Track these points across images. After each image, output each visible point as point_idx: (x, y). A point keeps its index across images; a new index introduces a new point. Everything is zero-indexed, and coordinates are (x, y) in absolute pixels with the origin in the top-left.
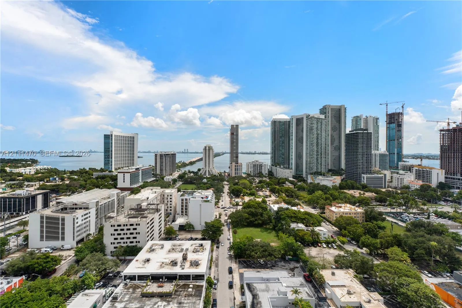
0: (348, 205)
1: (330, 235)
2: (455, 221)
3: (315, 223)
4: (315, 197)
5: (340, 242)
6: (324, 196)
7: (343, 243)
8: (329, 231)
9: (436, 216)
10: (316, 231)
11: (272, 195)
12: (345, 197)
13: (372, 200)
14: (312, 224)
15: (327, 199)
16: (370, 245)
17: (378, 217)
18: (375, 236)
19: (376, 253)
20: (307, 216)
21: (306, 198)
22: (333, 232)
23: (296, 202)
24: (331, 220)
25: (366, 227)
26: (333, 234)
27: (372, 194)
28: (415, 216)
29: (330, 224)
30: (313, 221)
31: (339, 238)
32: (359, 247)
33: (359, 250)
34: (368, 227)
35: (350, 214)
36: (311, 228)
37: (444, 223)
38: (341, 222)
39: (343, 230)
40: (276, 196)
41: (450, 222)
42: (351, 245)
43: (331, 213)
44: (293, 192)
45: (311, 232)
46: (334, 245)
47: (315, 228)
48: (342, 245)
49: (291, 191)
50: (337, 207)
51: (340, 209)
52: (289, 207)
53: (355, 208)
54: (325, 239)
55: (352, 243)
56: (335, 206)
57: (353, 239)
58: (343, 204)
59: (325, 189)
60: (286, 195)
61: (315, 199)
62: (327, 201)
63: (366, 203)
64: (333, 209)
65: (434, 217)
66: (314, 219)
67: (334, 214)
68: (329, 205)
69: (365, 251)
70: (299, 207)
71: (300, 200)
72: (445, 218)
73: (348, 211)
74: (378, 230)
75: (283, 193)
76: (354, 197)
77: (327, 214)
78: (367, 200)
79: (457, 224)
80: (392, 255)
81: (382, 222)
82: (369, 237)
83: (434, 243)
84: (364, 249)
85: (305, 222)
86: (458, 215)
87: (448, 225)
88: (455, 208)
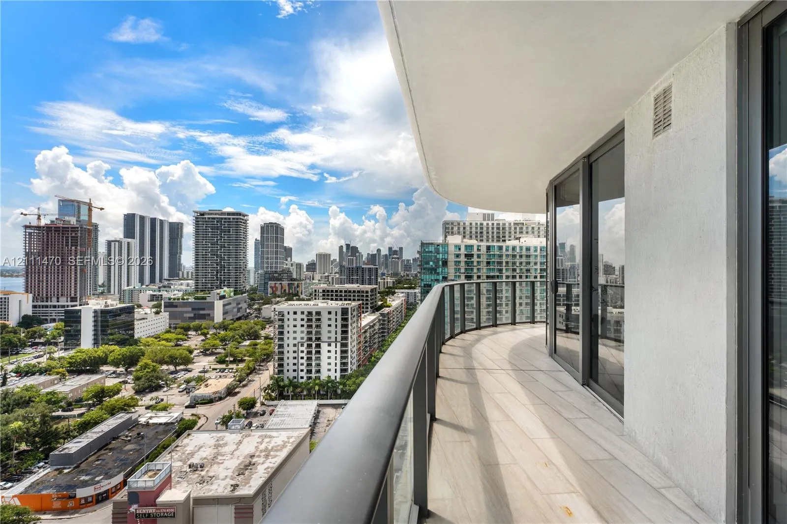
2: (49, 374)
9: (18, 375)
37: (32, 383)
41: (43, 379)
65: (15, 378)
72: (33, 374)
79: (53, 377)
83: (16, 425)
86: (53, 363)
87: (39, 384)
88: (49, 353)
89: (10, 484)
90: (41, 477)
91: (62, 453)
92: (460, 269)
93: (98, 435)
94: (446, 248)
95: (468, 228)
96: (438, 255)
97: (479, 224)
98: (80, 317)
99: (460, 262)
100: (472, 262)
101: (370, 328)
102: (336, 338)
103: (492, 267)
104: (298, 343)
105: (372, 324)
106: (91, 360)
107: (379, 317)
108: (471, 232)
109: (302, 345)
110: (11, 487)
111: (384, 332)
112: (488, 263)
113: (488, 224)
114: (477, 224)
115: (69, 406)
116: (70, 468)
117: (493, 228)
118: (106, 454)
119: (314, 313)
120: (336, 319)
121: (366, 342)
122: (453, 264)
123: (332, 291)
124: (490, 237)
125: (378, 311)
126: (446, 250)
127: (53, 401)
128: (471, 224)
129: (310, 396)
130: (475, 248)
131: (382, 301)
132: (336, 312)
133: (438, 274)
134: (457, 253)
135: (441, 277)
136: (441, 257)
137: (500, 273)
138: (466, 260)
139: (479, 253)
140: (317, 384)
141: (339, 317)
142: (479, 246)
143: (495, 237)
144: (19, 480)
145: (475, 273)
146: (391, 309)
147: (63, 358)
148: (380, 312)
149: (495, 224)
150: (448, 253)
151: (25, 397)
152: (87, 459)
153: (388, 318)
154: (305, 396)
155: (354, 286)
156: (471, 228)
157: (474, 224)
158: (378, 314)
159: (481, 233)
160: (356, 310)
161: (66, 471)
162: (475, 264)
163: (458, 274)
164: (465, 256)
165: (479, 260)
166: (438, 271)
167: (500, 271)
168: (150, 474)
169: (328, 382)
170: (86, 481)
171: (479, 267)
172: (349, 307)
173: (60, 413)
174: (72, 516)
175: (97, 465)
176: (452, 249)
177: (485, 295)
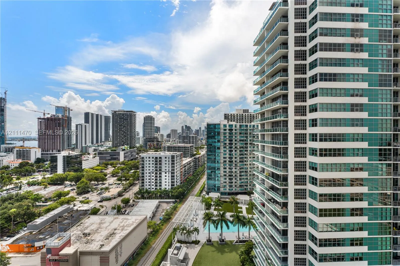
2: (40, 186)
9: (28, 185)
28: (9, 192)
41: (36, 187)
72: (35, 185)
79: (41, 187)
83: (13, 210)
86: (44, 180)
87: (34, 190)
88: (44, 175)
89: (9, 238)
90: (22, 236)
91: (33, 224)
92: (226, 136)
93: (52, 216)
94: (219, 126)
95: (236, 117)
96: (215, 130)
97: (241, 115)
98: (57, 159)
99: (226, 133)
100: (232, 133)
101: (188, 164)
102: (169, 169)
103: (242, 135)
104: (151, 172)
105: (189, 163)
106: (60, 179)
107: (193, 159)
108: (237, 119)
109: (153, 173)
111: (196, 167)
112: (240, 133)
113: (245, 115)
114: (240, 115)
115: (46, 200)
116: (36, 231)
117: (248, 117)
118: (55, 224)
119: (158, 158)
120: (169, 161)
121: (185, 171)
122: (223, 134)
123: (172, 147)
124: (247, 121)
125: (193, 156)
126: (219, 127)
127: (37, 198)
128: (237, 115)
129: (156, 198)
130: (234, 126)
131: (196, 152)
132: (169, 157)
133: (215, 139)
134: (224, 128)
135: (216, 141)
136: (217, 131)
137: (247, 138)
138: (229, 132)
139: (236, 128)
140: (159, 192)
141: (170, 160)
142: (236, 125)
143: (249, 121)
144: (13, 236)
145: (234, 138)
146: (200, 155)
147: (49, 178)
148: (194, 157)
149: (249, 115)
150: (220, 129)
151: (26, 196)
152: (45, 227)
153: (199, 160)
154: (153, 197)
155: (182, 145)
156: (237, 117)
157: (239, 115)
158: (193, 158)
159: (242, 119)
160: (179, 156)
161: (34, 233)
162: (234, 134)
163: (225, 139)
164: (229, 130)
165: (236, 132)
166: (215, 138)
167: (247, 137)
168: (60, 238)
169: (164, 191)
170: (41, 238)
171: (236, 135)
172: (175, 155)
173: (42, 204)
174: (32, 256)
175: (49, 230)
176: (222, 126)
177: (239, 149)
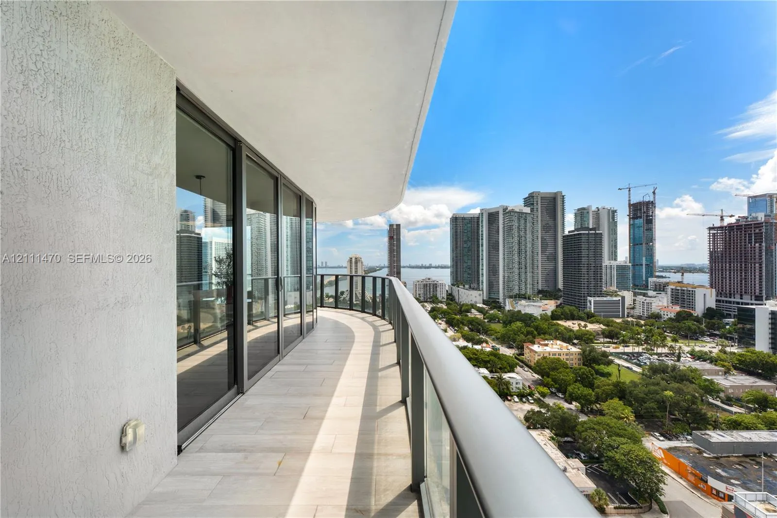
0: (559, 342)
1: (527, 384)
2: (715, 365)
3: (505, 368)
4: (511, 331)
5: (540, 394)
6: (524, 330)
7: (544, 395)
8: (527, 380)
9: (692, 357)
10: (505, 378)
11: (448, 329)
12: (556, 331)
13: (598, 334)
14: (500, 368)
15: (528, 333)
16: (580, 398)
17: (600, 360)
18: (591, 386)
19: (589, 409)
20: (492, 358)
21: (499, 332)
22: (533, 381)
23: (482, 338)
24: (532, 364)
25: (578, 373)
26: (532, 384)
27: (599, 326)
28: (661, 358)
29: (530, 370)
30: (501, 364)
31: (538, 388)
32: (566, 401)
33: (566, 405)
34: (580, 373)
35: (560, 355)
36: (497, 374)
37: (697, 367)
38: (544, 366)
39: (545, 377)
40: (455, 330)
41: (707, 366)
42: (556, 399)
43: (532, 354)
44: (479, 325)
45: (497, 380)
46: (530, 398)
47: (503, 374)
48: (542, 399)
49: (477, 323)
50: (542, 345)
51: (545, 348)
52: (470, 345)
53: (567, 346)
54: (519, 391)
55: (558, 396)
56: (539, 343)
57: (559, 391)
58: (551, 341)
59: (528, 319)
60: (470, 328)
61: (510, 334)
62: (529, 336)
63: (588, 339)
64: (535, 347)
65: (690, 359)
66: (504, 362)
67: (536, 355)
68: (531, 342)
69: (576, 406)
70: (484, 345)
71: (489, 336)
72: (705, 360)
73: (557, 350)
74: (595, 376)
75: (465, 325)
76: (571, 330)
77: (527, 355)
78: (590, 335)
79: (717, 368)
80: (609, 409)
81: (607, 366)
82: (580, 385)
83: (669, 393)
84: (574, 403)
85: (489, 365)
86: (723, 356)
87: (704, 370)
88: (722, 346)
89: (662, 438)
90: (683, 447)
91: (703, 436)
93: (744, 441)
98: (754, 316)
106: (763, 364)
110: (663, 441)
115: (729, 401)
116: (710, 454)
118: (752, 465)
127: (711, 389)
144: (670, 440)
147: (734, 353)
151: (689, 376)
152: (728, 457)
161: (705, 455)
170: (722, 476)
173: (719, 403)
174: (702, 497)
175: (737, 468)
